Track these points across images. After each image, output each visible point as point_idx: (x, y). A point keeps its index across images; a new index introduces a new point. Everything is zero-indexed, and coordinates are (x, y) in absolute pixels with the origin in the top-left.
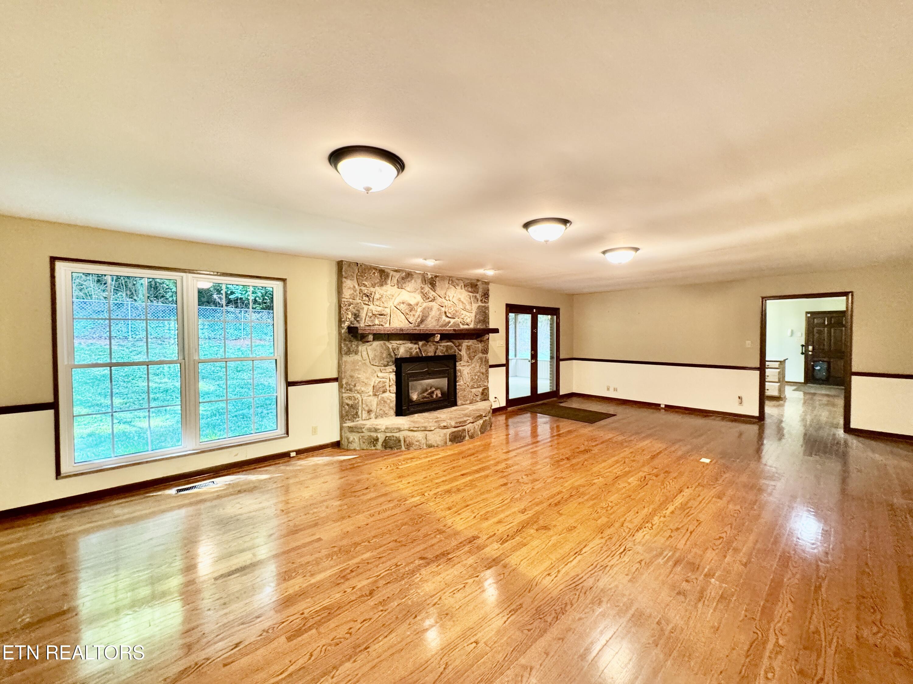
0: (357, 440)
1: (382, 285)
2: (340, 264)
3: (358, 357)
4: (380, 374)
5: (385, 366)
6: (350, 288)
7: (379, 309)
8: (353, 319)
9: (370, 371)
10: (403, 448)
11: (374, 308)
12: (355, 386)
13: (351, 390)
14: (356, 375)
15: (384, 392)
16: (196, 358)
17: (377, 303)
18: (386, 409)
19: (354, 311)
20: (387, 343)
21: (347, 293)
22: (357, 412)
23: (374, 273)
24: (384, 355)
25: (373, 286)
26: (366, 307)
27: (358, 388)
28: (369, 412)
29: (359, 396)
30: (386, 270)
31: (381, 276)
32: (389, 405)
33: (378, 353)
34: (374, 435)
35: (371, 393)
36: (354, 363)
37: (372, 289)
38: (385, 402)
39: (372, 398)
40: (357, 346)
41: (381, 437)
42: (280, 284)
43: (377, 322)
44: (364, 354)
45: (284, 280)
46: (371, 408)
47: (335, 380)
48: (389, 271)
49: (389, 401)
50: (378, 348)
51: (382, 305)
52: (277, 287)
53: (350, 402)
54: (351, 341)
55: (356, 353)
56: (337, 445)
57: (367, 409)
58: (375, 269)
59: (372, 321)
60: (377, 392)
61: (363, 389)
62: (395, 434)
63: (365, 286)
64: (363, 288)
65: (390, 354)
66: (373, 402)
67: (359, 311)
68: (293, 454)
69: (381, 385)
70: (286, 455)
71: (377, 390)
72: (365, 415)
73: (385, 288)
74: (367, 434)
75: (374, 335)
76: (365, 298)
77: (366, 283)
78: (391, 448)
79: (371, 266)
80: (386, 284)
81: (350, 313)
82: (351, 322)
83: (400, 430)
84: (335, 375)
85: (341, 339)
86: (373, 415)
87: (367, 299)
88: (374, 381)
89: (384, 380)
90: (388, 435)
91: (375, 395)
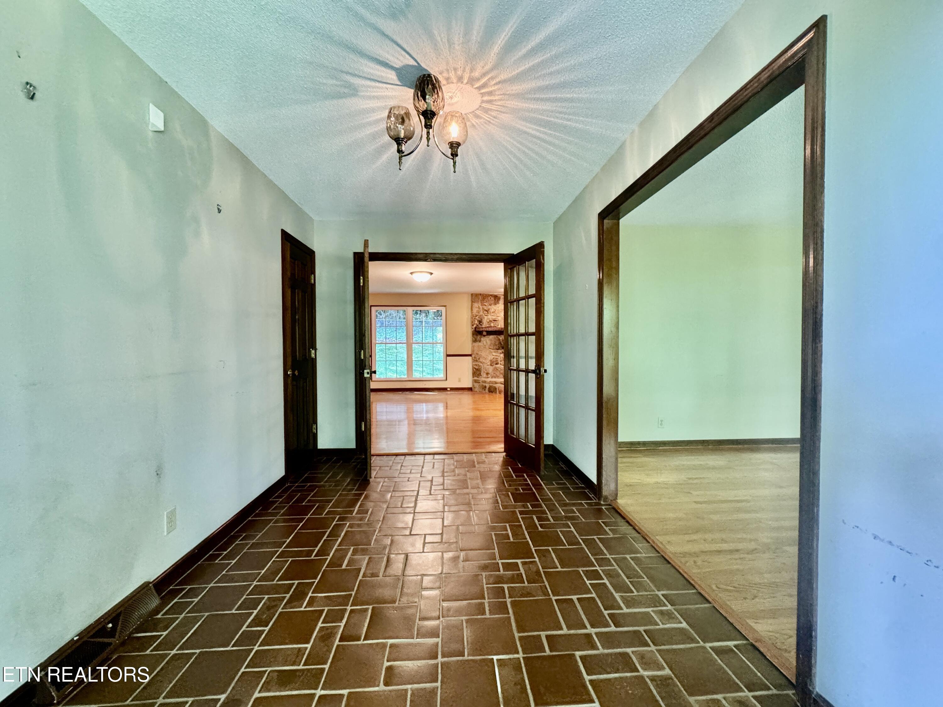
0: (477, 387)
1: (496, 304)
2: (472, 294)
3: (480, 344)
4: (494, 354)
5: (498, 349)
6: (476, 307)
7: (494, 317)
8: (478, 324)
9: (488, 351)
10: (498, 392)
11: (490, 317)
12: (479, 359)
13: (477, 361)
14: (480, 353)
15: (496, 364)
16: (411, 342)
17: (493, 315)
18: (498, 374)
19: (479, 319)
20: (499, 337)
21: (475, 310)
22: (480, 373)
23: (491, 298)
24: (497, 343)
25: (490, 305)
26: (486, 317)
27: (481, 360)
28: (487, 374)
29: (481, 364)
30: (498, 296)
31: (495, 299)
32: (500, 371)
33: (493, 342)
34: (484, 384)
35: (489, 364)
36: (478, 346)
37: (490, 307)
38: (497, 369)
39: (489, 367)
40: (480, 338)
41: (488, 386)
42: (444, 308)
43: (492, 325)
44: (485, 342)
45: (445, 306)
46: (488, 372)
47: (470, 355)
48: (500, 296)
49: (499, 369)
50: (493, 339)
51: (496, 315)
52: (443, 309)
53: (477, 367)
54: (477, 335)
55: (480, 341)
56: (470, 389)
57: (486, 372)
58: (491, 295)
59: (490, 324)
60: (492, 363)
61: (484, 361)
62: (494, 385)
63: (486, 306)
64: (484, 307)
65: (500, 343)
66: (490, 369)
67: (482, 319)
68: (449, 389)
69: (494, 360)
70: (445, 389)
71: (494, 363)
72: (485, 375)
73: (497, 305)
74: (481, 384)
75: (487, 331)
76: (485, 312)
77: (486, 304)
78: (492, 392)
79: (489, 295)
80: (498, 303)
81: (476, 321)
82: (477, 325)
83: (496, 383)
84: (470, 353)
85: (473, 334)
86: (489, 376)
87: (487, 312)
88: (490, 357)
89: (497, 357)
90: (491, 385)
91: (491, 365)
